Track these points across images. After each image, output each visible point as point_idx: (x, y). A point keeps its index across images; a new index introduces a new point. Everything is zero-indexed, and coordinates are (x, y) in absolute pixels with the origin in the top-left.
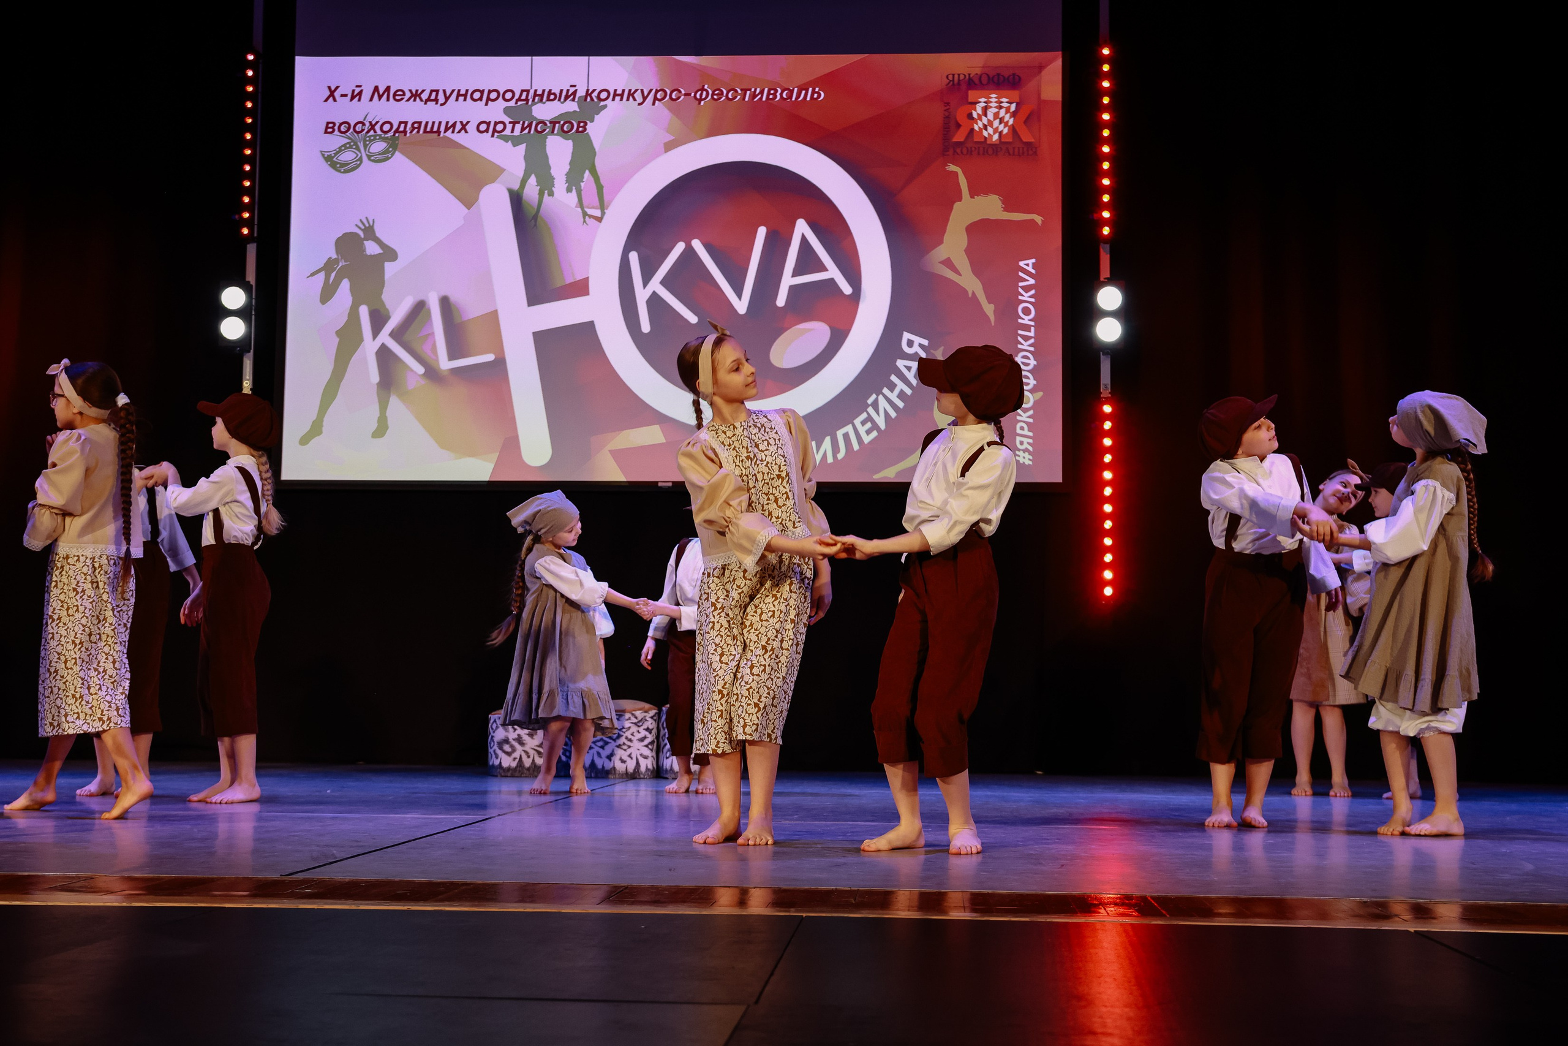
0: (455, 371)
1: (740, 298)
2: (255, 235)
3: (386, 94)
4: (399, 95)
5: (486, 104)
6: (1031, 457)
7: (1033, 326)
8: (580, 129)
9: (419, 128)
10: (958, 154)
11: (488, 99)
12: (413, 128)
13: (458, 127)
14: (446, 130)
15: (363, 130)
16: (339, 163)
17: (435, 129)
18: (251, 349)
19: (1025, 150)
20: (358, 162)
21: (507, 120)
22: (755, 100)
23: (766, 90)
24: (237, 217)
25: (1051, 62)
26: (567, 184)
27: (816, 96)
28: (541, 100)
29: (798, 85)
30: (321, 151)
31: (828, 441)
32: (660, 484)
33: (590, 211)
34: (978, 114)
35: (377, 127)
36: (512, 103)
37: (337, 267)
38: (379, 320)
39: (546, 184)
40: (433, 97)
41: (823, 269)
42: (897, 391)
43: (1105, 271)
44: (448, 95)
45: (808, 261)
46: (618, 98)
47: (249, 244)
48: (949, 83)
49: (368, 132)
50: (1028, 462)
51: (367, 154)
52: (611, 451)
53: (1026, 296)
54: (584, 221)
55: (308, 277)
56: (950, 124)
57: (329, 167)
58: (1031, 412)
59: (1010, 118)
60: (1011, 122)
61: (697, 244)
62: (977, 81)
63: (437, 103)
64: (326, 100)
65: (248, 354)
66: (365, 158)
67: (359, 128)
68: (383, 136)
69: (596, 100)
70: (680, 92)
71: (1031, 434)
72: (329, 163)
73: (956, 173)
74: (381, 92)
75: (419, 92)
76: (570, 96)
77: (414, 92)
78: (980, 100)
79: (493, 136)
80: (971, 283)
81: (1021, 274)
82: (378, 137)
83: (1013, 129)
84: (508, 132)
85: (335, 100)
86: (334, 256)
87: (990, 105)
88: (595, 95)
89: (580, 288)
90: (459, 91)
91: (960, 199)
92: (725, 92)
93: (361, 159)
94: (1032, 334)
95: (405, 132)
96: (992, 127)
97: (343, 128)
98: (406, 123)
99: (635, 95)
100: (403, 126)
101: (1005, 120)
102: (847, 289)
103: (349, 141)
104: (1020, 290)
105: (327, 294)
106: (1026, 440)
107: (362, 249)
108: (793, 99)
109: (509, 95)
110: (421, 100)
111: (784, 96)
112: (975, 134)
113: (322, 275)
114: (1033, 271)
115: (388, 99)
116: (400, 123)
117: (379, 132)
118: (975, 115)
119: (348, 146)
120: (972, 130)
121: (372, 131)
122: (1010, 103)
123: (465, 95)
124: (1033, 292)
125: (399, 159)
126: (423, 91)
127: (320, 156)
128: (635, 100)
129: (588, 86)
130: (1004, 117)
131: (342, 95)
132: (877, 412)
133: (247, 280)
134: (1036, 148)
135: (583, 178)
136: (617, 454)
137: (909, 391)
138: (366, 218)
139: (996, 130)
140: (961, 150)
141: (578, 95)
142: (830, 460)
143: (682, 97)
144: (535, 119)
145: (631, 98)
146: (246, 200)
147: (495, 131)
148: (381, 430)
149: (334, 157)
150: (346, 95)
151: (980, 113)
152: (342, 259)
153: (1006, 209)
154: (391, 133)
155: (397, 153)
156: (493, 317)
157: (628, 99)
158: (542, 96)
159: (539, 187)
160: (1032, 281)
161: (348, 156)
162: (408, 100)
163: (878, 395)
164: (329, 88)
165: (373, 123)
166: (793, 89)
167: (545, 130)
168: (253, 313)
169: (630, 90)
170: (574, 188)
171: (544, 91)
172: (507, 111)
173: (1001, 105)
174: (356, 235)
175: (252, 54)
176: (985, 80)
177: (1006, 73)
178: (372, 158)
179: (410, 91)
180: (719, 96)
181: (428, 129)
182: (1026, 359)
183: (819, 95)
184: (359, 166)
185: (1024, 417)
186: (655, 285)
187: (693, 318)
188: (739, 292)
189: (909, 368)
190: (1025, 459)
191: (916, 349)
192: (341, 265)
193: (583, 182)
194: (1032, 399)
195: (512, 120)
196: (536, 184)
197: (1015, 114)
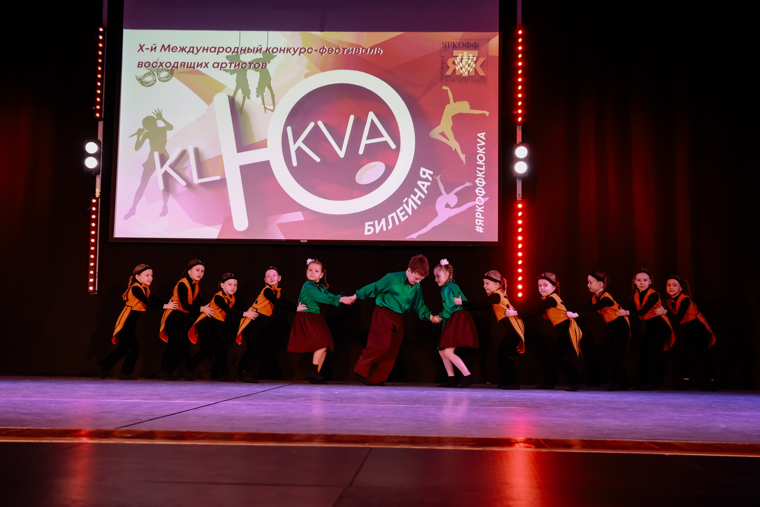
0: (202, 184)
1: (341, 150)
2: (103, 117)
3: (168, 48)
4: (174, 49)
5: (218, 54)
6: (483, 229)
7: (484, 165)
8: (264, 67)
9: (184, 65)
10: (448, 81)
11: (218, 51)
12: (181, 65)
13: (204, 65)
14: (198, 66)
15: (156, 66)
16: (145, 82)
17: (192, 66)
18: (100, 173)
19: (481, 79)
20: (154, 82)
21: (227, 62)
22: (349, 53)
23: (355, 49)
24: (94, 108)
25: (494, 37)
26: (257, 94)
27: (379, 52)
28: (245, 52)
29: (370, 46)
30: (136, 76)
31: (384, 220)
32: (301, 241)
33: (268, 107)
34: (458, 62)
35: (164, 65)
36: (230, 54)
37: (143, 133)
38: (163, 159)
39: (247, 93)
40: (191, 50)
41: (383, 136)
42: (417, 196)
43: (519, 139)
44: (199, 49)
45: (374, 132)
46: (282, 52)
47: (99, 121)
48: (444, 46)
49: (159, 67)
50: (481, 231)
51: (158, 78)
52: (277, 224)
53: (480, 151)
54: (265, 112)
55: (129, 138)
56: (444, 66)
57: (140, 84)
58: (483, 207)
59: (474, 64)
60: (474, 66)
61: (320, 123)
62: (457, 45)
63: (193, 53)
64: (139, 51)
65: (99, 176)
66: (157, 80)
67: (154, 65)
68: (166, 69)
69: (271, 52)
70: (312, 49)
71: (483, 218)
72: (140, 82)
73: (447, 91)
74: (166, 47)
75: (184, 48)
76: (259, 50)
77: (182, 48)
78: (459, 55)
79: (220, 69)
80: (454, 145)
81: (478, 140)
82: (164, 70)
83: (475, 70)
84: (228, 68)
85: (143, 51)
86: (142, 127)
87: (464, 57)
88: (270, 50)
89: (263, 145)
90: (204, 47)
91: (449, 103)
92: (334, 49)
93: (155, 80)
94: (483, 169)
95: (177, 67)
96: (465, 68)
97: (147, 65)
98: (178, 63)
99: (290, 50)
101: (471, 65)
102: (393, 146)
103: (149, 71)
104: (478, 148)
105: (138, 146)
106: (480, 221)
108: (368, 53)
109: (228, 50)
110: (185, 51)
111: (363, 52)
112: (456, 71)
113: (136, 136)
114: (484, 139)
115: (169, 51)
116: (175, 63)
117: (164, 67)
118: (456, 62)
119: (149, 73)
120: (455, 70)
121: (161, 67)
122: (473, 57)
123: (207, 50)
124: (484, 149)
125: (174, 80)
126: (186, 47)
127: (135, 78)
128: (290, 52)
129: (267, 46)
130: (470, 63)
131: (146, 49)
132: (408, 206)
133: (98, 139)
134: (486, 79)
135: (265, 90)
136: (280, 225)
137: (423, 197)
138: (158, 109)
139: (466, 70)
140: (450, 79)
142: (385, 229)
143: (313, 52)
144: (241, 61)
146: (98, 100)
147: (221, 67)
148: (164, 212)
149: (142, 79)
150: (148, 49)
151: (459, 61)
152: (145, 129)
153: (471, 108)
154: (171, 68)
155: (173, 77)
156: (219, 159)
157: (287, 52)
158: (245, 50)
159: (243, 95)
160: (484, 143)
161: (149, 79)
162: (179, 51)
163: (408, 198)
164: (140, 45)
165: (162, 62)
166: (368, 48)
167: (246, 67)
168: (101, 155)
169: (288, 48)
170: (260, 95)
171: (246, 48)
172: (228, 57)
173: (469, 57)
174: (153, 117)
175: (102, 28)
176: (461, 45)
177: (472, 42)
178: (161, 80)
179: (180, 47)
180: (331, 52)
181: (189, 66)
182: (480, 181)
183: (380, 52)
184: (154, 83)
185: (479, 209)
186: (300, 143)
187: (318, 160)
188: (340, 147)
189: (423, 185)
190: (480, 230)
191: (427, 176)
192: (145, 132)
193: (264, 92)
194: (483, 201)
195: (230, 62)
196: (242, 93)
197: (476, 62)
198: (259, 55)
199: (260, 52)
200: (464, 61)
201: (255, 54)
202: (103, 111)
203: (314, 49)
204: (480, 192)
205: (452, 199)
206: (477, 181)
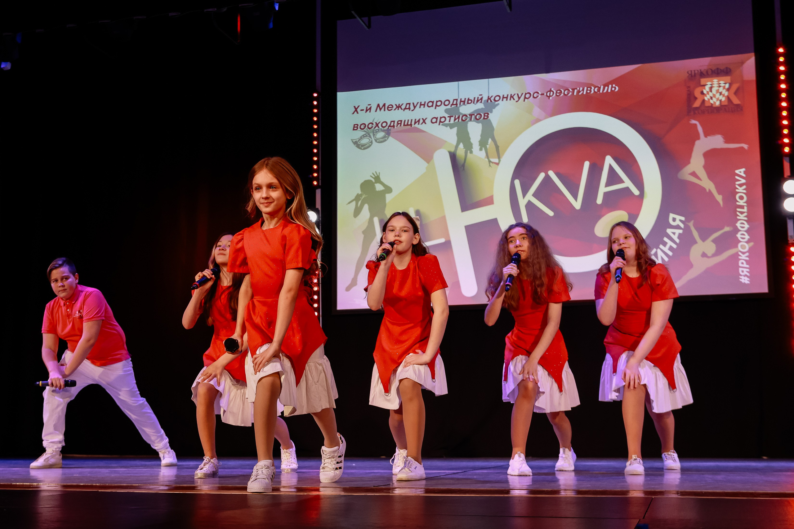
1: (576, 201)
2: (320, 185)
3: (383, 108)
4: (390, 107)
5: (435, 108)
6: (748, 279)
7: (746, 206)
8: (486, 117)
9: (401, 124)
10: (696, 114)
11: (436, 105)
12: (398, 124)
13: (421, 121)
14: (415, 123)
15: (372, 127)
16: (361, 145)
17: (409, 123)
19: (736, 107)
20: (370, 144)
21: (446, 115)
22: (580, 94)
23: (585, 88)
24: (311, 176)
25: (749, 58)
26: (480, 147)
27: (613, 89)
28: (464, 104)
29: (603, 83)
30: (352, 140)
33: (492, 160)
34: (707, 91)
35: (380, 125)
36: (449, 107)
37: (361, 198)
39: (469, 147)
40: (407, 107)
41: (623, 182)
42: (668, 246)
43: (787, 172)
44: (415, 105)
45: (613, 178)
46: (505, 99)
47: (317, 189)
48: (689, 75)
49: (375, 128)
50: (747, 282)
51: (375, 139)
53: (740, 189)
54: (490, 165)
55: (347, 204)
56: (691, 98)
57: (356, 147)
58: (747, 254)
59: (726, 92)
60: (726, 94)
61: (551, 173)
62: (705, 73)
63: (410, 110)
64: (353, 113)
66: (374, 141)
67: (370, 126)
68: (383, 129)
69: (493, 101)
70: (538, 93)
71: (748, 266)
72: (356, 145)
73: (696, 125)
74: (381, 107)
75: (400, 105)
76: (479, 100)
77: (398, 105)
78: (707, 83)
79: (439, 125)
80: (707, 184)
81: (737, 177)
82: (380, 130)
83: (728, 98)
84: (447, 122)
85: (358, 113)
86: (360, 192)
87: (713, 85)
89: (489, 201)
90: (421, 102)
91: (698, 138)
92: (563, 91)
93: (372, 142)
94: (745, 210)
95: (394, 126)
96: (715, 98)
97: (362, 127)
98: (394, 122)
99: (514, 97)
100: (392, 123)
101: (723, 93)
102: (636, 192)
103: (365, 133)
104: (737, 186)
105: (357, 212)
106: (745, 270)
107: (374, 188)
108: (601, 92)
109: (447, 103)
110: (402, 109)
111: (596, 90)
112: (706, 102)
113: (354, 203)
114: (744, 175)
115: (385, 110)
116: (391, 122)
117: (380, 127)
118: (705, 92)
119: (365, 135)
120: (704, 100)
121: (377, 128)
122: (725, 84)
123: (424, 105)
124: (744, 187)
125: (391, 140)
126: (402, 104)
127: (351, 141)
128: (514, 99)
129: (489, 94)
130: (722, 91)
131: (362, 110)
132: (657, 257)
133: (317, 207)
134: (742, 107)
135: (488, 142)
137: (675, 246)
138: (376, 172)
139: (718, 99)
140: (698, 112)
141: (483, 99)
143: (540, 96)
144: (461, 114)
145: (512, 99)
146: (315, 167)
147: (440, 122)
149: (358, 142)
150: (363, 110)
152: (364, 194)
153: (726, 142)
154: (387, 127)
155: (390, 138)
156: (444, 219)
157: (510, 100)
158: (464, 102)
159: (465, 149)
160: (743, 181)
161: (365, 141)
162: (395, 110)
164: (355, 107)
165: (378, 123)
166: (601, 86)
167: (466, 119)
169: (511, 95)
171: (465, 99)
172: (446, 111)
173: (720, 85)
174: (371, 181)
175: (316, 93)
176: (710, 72)
177: (722, 68)
178: (378, 141)
179: (396, 105)
180: (560, 94)
181: (406, 124)
182: (743, 225)
183: (615, 88)
184: (370, 146)
185: (743, 257)
186: (530, 196)
187: (551, 213)
188: (575, 197)
189: (674, 233)
190: (745, 280)
191: (678, 222)
192: (363, 197)
193: (488, 145)
194: (747, 247)
195: (449, 116)
196: (463, 147)
197: (728, 90)
198: (480, 106)
199: (481, 102)
200: (714, 90)
201: (475, 104)
202: (320, 178)
203: (540, 93)
204: (743, 236)
205: (709, 246)
206: (738, 225)
